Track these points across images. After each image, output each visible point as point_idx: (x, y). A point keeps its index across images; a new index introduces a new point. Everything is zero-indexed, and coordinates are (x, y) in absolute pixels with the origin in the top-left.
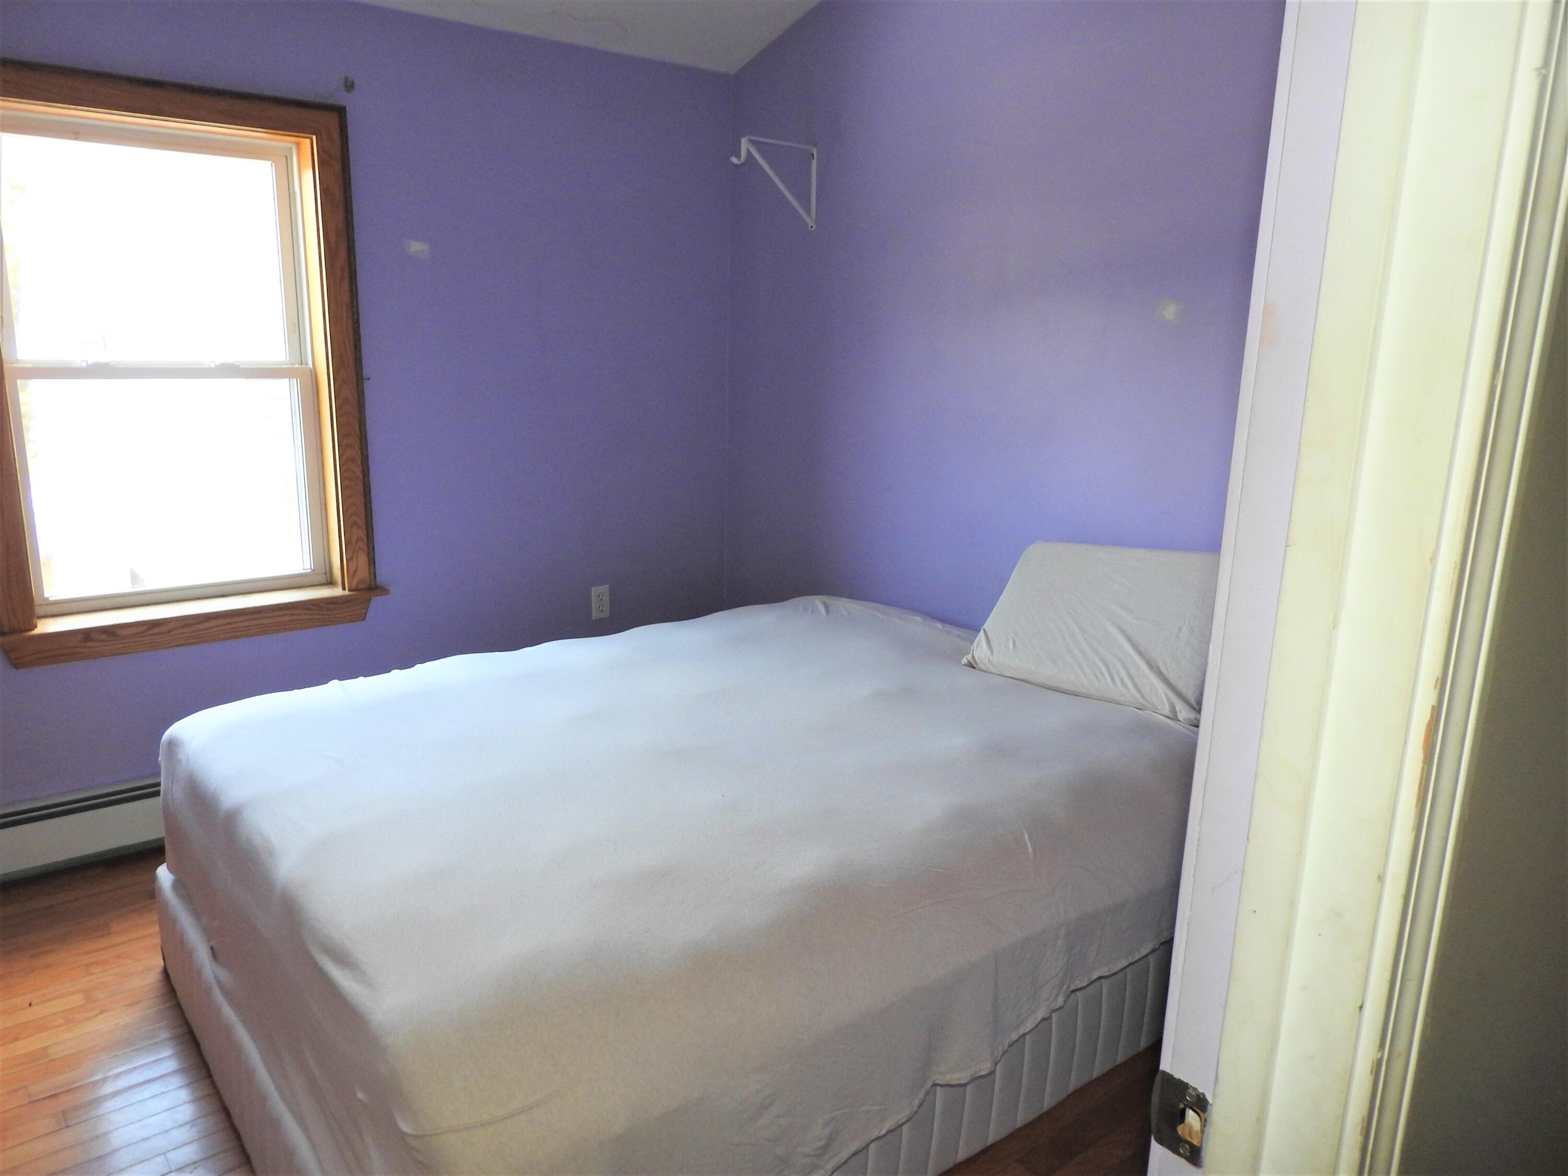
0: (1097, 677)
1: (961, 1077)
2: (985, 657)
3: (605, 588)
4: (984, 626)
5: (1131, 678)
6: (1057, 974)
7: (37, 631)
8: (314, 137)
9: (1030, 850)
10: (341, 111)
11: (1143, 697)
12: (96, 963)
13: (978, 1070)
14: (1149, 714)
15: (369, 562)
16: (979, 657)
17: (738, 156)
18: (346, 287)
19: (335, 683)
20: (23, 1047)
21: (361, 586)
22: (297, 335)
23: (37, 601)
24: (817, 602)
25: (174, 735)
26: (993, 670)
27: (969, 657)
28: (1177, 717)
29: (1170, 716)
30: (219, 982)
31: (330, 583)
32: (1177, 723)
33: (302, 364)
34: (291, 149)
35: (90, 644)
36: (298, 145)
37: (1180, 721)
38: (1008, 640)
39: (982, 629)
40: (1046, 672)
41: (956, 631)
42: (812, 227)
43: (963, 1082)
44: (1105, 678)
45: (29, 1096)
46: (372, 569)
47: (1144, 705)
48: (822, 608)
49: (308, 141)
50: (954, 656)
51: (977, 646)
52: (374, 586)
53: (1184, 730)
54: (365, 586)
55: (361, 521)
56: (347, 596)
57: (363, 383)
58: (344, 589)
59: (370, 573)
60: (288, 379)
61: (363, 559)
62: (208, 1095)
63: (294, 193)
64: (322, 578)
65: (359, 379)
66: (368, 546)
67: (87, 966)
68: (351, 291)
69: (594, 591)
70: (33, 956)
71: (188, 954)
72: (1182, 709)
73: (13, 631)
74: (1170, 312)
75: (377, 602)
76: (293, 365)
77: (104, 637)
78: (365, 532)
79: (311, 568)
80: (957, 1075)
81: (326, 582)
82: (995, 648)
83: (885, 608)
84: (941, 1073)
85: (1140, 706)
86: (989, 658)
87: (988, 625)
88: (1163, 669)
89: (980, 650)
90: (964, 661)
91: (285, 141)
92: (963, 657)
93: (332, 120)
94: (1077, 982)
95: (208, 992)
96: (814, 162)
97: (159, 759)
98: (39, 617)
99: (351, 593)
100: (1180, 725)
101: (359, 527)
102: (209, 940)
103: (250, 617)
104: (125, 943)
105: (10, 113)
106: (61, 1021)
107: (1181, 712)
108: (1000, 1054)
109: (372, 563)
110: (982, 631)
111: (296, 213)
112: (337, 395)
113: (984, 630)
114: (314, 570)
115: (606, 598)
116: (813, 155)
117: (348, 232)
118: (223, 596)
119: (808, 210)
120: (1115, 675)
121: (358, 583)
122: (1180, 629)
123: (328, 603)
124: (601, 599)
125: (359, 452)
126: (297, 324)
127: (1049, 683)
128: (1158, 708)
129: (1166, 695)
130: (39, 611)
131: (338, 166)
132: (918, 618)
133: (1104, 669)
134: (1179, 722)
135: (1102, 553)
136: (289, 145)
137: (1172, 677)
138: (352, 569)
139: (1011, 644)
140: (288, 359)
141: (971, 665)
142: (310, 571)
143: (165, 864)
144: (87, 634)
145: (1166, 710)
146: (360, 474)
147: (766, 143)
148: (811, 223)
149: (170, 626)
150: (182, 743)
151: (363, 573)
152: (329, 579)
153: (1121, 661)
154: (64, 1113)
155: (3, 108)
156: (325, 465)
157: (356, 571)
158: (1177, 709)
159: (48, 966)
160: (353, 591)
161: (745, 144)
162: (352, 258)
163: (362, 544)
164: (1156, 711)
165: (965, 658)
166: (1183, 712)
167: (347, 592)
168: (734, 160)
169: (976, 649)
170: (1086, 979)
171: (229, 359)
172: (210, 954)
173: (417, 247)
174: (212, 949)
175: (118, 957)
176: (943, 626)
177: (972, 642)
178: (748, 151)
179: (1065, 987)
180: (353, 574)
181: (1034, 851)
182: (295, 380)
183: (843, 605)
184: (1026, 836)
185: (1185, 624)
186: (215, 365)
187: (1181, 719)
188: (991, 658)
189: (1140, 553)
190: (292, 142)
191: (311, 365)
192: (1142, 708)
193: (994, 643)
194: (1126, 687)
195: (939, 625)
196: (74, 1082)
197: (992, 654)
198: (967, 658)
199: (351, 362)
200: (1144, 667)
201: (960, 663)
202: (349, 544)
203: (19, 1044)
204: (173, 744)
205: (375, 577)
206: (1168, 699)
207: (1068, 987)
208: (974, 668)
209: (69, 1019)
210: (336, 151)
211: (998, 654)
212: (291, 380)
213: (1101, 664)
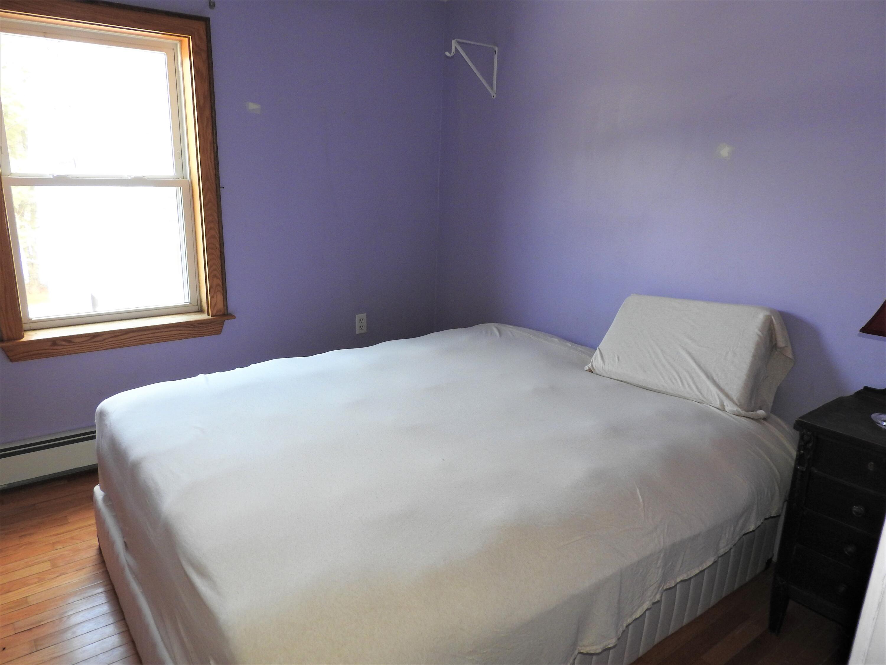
0: (672, 382)
1: (597, 649)
2: (600, 366)
3: (364, 315)
4: (599, 347)
5: (695, 383)
6: (657, 581)
7: (24, 339)
8: (190, 37)
9: (641, 500)
10: (206, 21)
11: (703, 396)
12: (58, 542)
13: (607, 644)
14: (705, 406)
15: (224, 299)
16: (596, 366)
17: (450, 51)
18: (210, 131)
19: (201, 376)
20: (14, 596)
21: (218, 313)
22: (180, 160)
23: (24, 321)
24: (493, 327)
25: (103, 408)
26: (605, 375)
27: (590, 365)
28: (725, 409)
29: (720, 408)
30: (128, 565)
31: (201, 311)
32: (724, 412)
33: (183, 178)
34: (177, 45)
35: (56, 347)
36: (181, 41)
37: (726, 411)
38: (615, 356)
39: (598, 348)
40: (640, 377)
41: (580, 348)
42: (493, 96)
43: (598, 651)
44: (677, 382)
45: (15, 629)
46: (225, 303)
47: (703, 400)
48: (495, 330)
49: (187, 39)
50: (579, 365)
51: (595, 359)
52: (226, 313)
53: (729, 417)
54: (221, 313)
55: (219, 275)
56: (210, 319)
57: (220, 191)
58: (209, 315)
59: (224, 305)
60: (175, 187)
61: (220, 297)
62: (123, 632)
63: (179, 72)
64: (196, 308)
65: (218, 188)
66: (223, 289)
67: (53, 544)
68: (213, 133)
69: (358, 317)
70: (21, 537)
71: (111, 544)
72: (728, 405)
73: (9, 340)
74: (725, 151)
75: (228, 324)
76: (178, 178)
77: (63, 343)
78: (221, 281)
79: (189, 302)
80: (594, 648)
81: (198, 311)
82: (606, 361)
83: (535, 332)
84: (584, 646)
85: (700, 401)
86: (602, 367)
87: (601, 346)
88: (715, 378)
89: (596, 361)
90: (586, 368)
91: (173, 39)
92: (586, 366)
93: (200, 26)
94: (668, 584)
95: (122, 570)
96: (496, 56)
97: (95, 421)
98: (25, 331)
99: (212, 317)
100: (726, 414)
101: (217, 278)
102: (124, 537)
103: (152, 331)
104: (76, 529)
105: (5, 19)
106: (37, 580)
107: (727, 406)
108: (621, 632)
109: (225, 300)
110: (598, 350)
111: (180, 86)
112: (204, 197)
113: (599, 349)
114: (190, 303)
115: (364, 321)
116: (495, 51)
117: (211, 96)
118: (136, 318)
119: (491, 85)
120: (684, 381)
121: (217, 312)
122: (727, 353)
123: (198, 324)
124: (362, 322)
125: (217, 232)
126: (180, 153)
127: (641, 384)
128: (712, 403)
129: (718, 395)
130: (25, 326)
131: (204, 56)
132: (555, 339)
133: (676, 376)
134: (726, 413)
135: (676, 303)
136: (175, 42)
137: (722, 384)
138: (213, 304)
139: (617, 358)
140: (175, 175)
141: (590, 371)
142: (188, 303)
143: (99, 485)
144: (54, 341)
145: (718, 404)
146: (218, 246)
147: (466, 44)
148: (493, 93)
149: (105, 337)
150: (107, 414)
151: (220, 305)
152: (200, 309)
153: (688, 372)
154: (35, 641)
155: (2, 16)
156: (197, 240)
157: (215, 304)
158: (725, 404)
159: (31, 543)
160: (213, 316)
161: (454, 44)
162: (213, 112)
163: (220, 288)
164: (710, 404)
165: (587, 366)
166: (729, 406)
167: (210, 317)
168: (447, 54)
169: (594, 361)
170: (673, 582)
171: (139, 174)
172: (124, 546)
173: (252, 106)
174: (125, 543)
175: (72, 538)
176: (571, 345)
177: (592, 356)
178: (456, 48)
179: (661, 588)
180: (214, 306)
181: (644, 501)
182: (179, 188)
183: (509, 329)
184: (638, 491)
185: (730, 350)
186: (131, 178)
187: (728, 411)
188: (603, 367)
189: (701, 304)
190: (177, 40)
191: (189, 179)
192: (702, 402)
193: (606, 357)
194: (692, 389)
195: (569, 344)
196: (42, 621)
197: (604, 365)
198: (588, 366)
199: (213, 177)
200: (703, 376)
201: (584, 369)
202: (212, 288)
203: (10, 594)
204: (102, 414)
205: (227, 308)
206: (719, 398)
207: (662, 588)
208: (593, 372)
209: (41, 578)
210: (204, 46)
211: (608, 365)
212: (177, 187)
213: (675, 374)
